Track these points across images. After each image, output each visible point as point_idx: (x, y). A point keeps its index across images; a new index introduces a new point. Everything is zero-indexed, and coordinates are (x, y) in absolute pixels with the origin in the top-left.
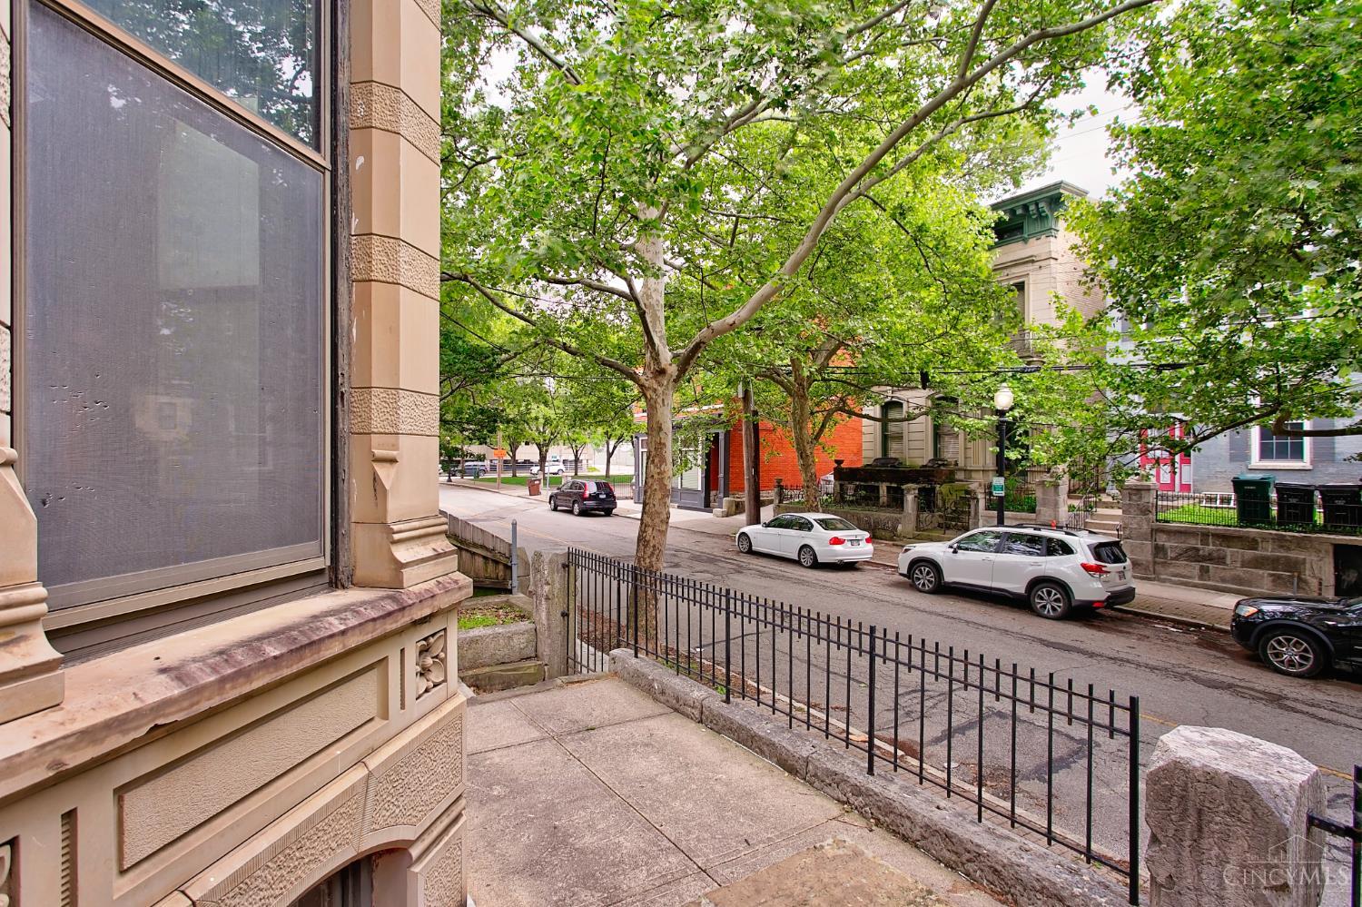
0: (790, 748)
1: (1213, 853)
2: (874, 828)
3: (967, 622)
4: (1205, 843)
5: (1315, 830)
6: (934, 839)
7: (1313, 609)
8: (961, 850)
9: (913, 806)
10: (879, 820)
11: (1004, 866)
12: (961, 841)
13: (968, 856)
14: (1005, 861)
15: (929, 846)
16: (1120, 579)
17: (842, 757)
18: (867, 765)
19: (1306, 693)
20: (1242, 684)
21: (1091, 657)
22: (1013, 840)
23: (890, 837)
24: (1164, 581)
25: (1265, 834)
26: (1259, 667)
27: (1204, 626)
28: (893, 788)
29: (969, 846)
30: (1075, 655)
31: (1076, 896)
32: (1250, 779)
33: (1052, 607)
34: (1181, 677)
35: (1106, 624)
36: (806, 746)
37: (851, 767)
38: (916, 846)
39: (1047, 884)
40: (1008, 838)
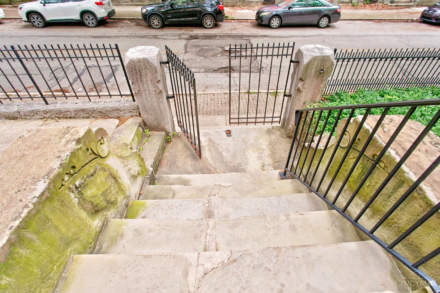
0: (7, 111)
1: (145, 80)
2: (58, 120)
3: (64, 36)
4: (143, 78)
5: (162, 65)
6: (79, 113)
7: (158, 6)
8: (88, 112)
9: (68, 107)
10: (59, 117)
11: (102, 110)
12: (87, 109)
13: (91, 112)
14: (102, 108)
15: (79, 116)
16: (109, 6)
17: (33, 104)
18: (44, 102)
19: (161, 33)
20: (148, 35)
21: (110, 38)
22: (102, 101)
23: (65, 120)
24: (122, 5)
25: (153, 70)
26: (151, 28)
27: (136, 19)
28: (58, 105)
29: (90, 109)
30: (105, 39)
31: (122, 107)
32: (147, 57)
33: (92, 23)
34: (134, 37)
35: (110, 25)
36: (15, 106)
37: (39, 105)
38: (75, 118)
39: (114, 108)
40: (100, 102)
